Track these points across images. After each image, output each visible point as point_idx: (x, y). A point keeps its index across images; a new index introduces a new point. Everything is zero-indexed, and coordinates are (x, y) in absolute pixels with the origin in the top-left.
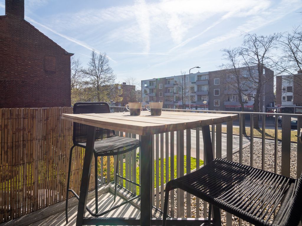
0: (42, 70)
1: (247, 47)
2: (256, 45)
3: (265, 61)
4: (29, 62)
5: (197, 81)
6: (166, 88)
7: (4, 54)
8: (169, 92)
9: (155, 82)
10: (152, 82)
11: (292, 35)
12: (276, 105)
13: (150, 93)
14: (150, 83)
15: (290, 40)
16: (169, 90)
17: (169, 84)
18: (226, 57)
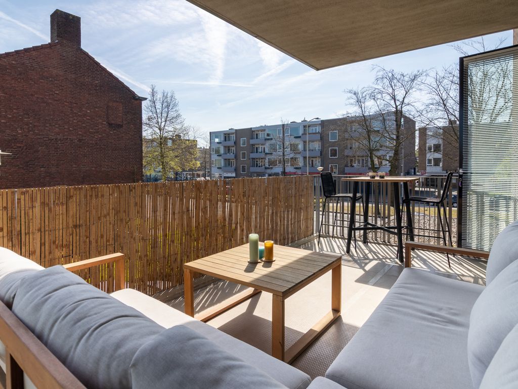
0: (105, 123)
1: (380, 87)
2: (393, 84)
3: (405, 109)
4: (88, 111)
5: (303, 134)
6: (252, 145)
7: (55, 99)
8: (257, 152)
9: (234, 135)
10: (229, 134)
11: (441, 74)
12: (418, 172)
13: (225, 153)
14: (225, 137)
15: (439, 81)
16: (257, 148)
17: (257, 138)
18: (353, 101)
